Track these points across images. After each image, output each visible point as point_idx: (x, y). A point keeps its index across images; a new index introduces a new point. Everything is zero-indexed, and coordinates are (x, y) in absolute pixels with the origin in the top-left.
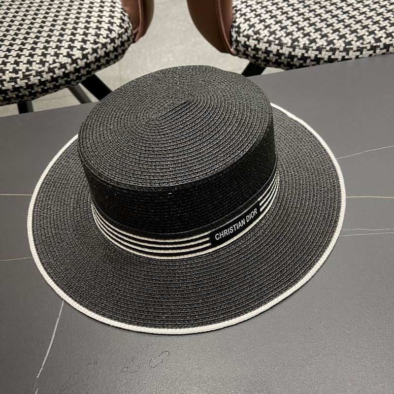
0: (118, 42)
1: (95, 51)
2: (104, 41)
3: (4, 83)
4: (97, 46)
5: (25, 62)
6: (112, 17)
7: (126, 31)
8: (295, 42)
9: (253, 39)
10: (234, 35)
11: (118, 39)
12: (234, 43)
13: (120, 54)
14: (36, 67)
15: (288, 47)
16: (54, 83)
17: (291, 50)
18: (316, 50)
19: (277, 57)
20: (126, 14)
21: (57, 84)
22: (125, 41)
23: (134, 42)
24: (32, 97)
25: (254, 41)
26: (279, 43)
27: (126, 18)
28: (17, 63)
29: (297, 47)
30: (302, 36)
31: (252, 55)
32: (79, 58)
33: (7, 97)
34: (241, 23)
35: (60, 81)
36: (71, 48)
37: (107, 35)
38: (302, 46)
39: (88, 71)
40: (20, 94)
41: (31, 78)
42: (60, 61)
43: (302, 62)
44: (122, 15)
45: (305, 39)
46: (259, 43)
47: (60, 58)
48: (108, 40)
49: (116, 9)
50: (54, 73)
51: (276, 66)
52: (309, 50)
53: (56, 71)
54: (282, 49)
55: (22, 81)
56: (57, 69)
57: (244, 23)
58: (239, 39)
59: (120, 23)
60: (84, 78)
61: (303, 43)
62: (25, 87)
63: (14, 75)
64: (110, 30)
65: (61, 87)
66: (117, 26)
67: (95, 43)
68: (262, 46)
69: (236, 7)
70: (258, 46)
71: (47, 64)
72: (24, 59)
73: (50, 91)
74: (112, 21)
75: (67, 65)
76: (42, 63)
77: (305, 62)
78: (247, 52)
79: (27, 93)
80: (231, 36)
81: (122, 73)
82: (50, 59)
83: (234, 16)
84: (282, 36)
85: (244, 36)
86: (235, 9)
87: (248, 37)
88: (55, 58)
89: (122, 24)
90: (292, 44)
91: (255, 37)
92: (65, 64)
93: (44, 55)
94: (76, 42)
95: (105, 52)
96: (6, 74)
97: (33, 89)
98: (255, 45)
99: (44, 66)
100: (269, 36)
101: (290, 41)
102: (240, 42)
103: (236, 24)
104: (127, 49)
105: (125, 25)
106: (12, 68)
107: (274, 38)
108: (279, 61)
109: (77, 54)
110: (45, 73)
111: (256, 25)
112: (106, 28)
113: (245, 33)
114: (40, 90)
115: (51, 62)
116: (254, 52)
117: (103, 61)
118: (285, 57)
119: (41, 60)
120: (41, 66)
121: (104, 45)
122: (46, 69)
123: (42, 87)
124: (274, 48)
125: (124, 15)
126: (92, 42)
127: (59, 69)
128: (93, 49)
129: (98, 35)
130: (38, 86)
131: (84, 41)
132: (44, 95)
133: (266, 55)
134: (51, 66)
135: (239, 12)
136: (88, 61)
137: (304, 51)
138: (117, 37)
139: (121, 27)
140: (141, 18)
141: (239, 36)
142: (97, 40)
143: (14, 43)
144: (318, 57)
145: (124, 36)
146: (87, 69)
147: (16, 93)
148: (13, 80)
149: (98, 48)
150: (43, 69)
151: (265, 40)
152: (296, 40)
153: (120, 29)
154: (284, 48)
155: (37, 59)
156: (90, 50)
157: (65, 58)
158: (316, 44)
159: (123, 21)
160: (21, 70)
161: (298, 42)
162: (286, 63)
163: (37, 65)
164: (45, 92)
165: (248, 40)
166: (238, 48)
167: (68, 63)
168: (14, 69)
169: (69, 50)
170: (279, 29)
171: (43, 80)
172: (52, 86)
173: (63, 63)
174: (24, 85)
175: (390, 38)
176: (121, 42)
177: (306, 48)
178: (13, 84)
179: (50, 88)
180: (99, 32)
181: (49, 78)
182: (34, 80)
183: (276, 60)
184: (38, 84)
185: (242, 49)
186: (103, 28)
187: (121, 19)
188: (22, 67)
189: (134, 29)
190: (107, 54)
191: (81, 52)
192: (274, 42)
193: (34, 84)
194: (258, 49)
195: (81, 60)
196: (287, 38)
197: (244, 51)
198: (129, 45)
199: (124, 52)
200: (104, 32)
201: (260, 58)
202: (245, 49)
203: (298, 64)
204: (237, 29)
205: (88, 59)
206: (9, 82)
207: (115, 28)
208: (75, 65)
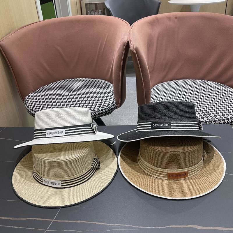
0: (110, 108)
1: (102, 110)
2: (106, 107)
6: (110, 100)
7: (114, 105)
23: (116, 109)
27: (115, 101)
32: (96, 112)
36: (94, 108)
39: (98, 116)
48: (107, 107)
49: (112, 98)
60: (96, 118)
64: (109, 104)
67: (103, 108)
94: (97, 107)
95: (105, 111)
109: (96, 110)
117: (104, 114)
121: (106, 109)
125: (114, 100)
128: (101, 109)
129: (104, 105)
131: (99, 107)
139: (112, 103)
140: (120, 101)
143: (77, 104)
145: (113, 107)
156: (100, 110)
159: (114, 102)
175: (203, 119)
186: (106, 103)
187: (113, 101)
189: (117, 105)
195: (97, 112)
198: (114, 110)
199: (112, 112)
200: (106, 105)
205: (99, 112)
207: (110, 104)
208: (94, 114)
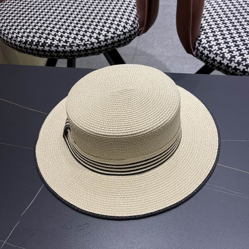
0: (127, 35)
1: (112, 38)
2: (119, 33)
3: (59, 47)
4: (114, 35)
5: (73, 38)
6: (128, 20)
7: (134, 29)
8: (232, 58)
9: (207, 50)
10: (197, 45)
11: (128, 33)
12: (196, 49)
13: (127, 42)
14: (77, 41)
15: (227, 60)
16: (86, 52)
17: (229, 62)
18: (245, 66)
19: (219, 65)
20: (137, 19)
21: (87, 53)
22: (132, 35)
23: (138, 35)
24: (72, 57)
25: (207, 52)
26: (222, 56)
27: (136, 22)
28: (68, 37)
29: (233, 61)
30: (238, 55)
31: (204, 59)
32: (102, 41)
33: (59, 55)
34: (203, 38)
35: (89, 52)
36: (99, 34)
37: (122, 30)
38: (236, 61)
39: (106, 49)
40: (66, 55)
41: (74, 47)
42: (92, 40)
43: (234, 71)
44: (134, 19)
45: (239, 57)
46: (210, 54)
47: (92, 39)
48: (122, 33)
49: (132, 15)
50: (86, 47)
51: (218, 69)
52: (240, 65)
53: (88, 46)
54: (223, 60)
55: (68, 48)
56: (88, 45)
57: (204, 39)
58: (199, 48)
59: (132, 24)
61: (238, 59)
62: (69, 52)
63: (65, 44)
64: (125, 27)
65: (89, 55)
66: (130, 25)
67: (114, 33)
68: (212, 56)
69: (203, 27)
70: (209, 55)
71: (84, 41)
72: (72, 36)
73: (82, 56)
74: (127, 22)
75: (95, 43)
76: (82, 40)
77: (236, 71)
78: (202, 57)
79: (70, 55)
80: (195, 45)
81: (138, 46)
82: (86, 38)
83: (200, 33)
84: (226, 52)
85: (202, 47)
86: (202, 28)
87: (204, 48)
88: (89, 38)
89: (133, 25)
90: (230, 58)
91: (209, 49)
92: (94, 43)
93: (84, 35)
94: (103, 31)
95: (118, 40)
96: (61, 43)
97: (73, 53)
98: (208, 54)
99: (82, 42)
100: (217, 51)
101: (230, 57)
102: (199, 50)
103: (200, 38)
104: (133, 39)
105: (134, 26)
106: (65, 40)
107: (220, 52)
108: (220, 67)
109: (102, 38)
110: (81, 46)
111: (211, 42)
112: (123, 26)
113: (203, 45)
114: (77, 54)
115: (86, 40)
116: (206, 58)
118: (224, 66)
119: (81, 38)
120: (80, 41)
121: (119, 36)
122: (82, 43)
123: (78, 53)
124: (218, 59)
125: (136, 19)
126: (112, 32)
127: (90, 45)
129: (116, 29)
130: (76, 52)
131: (108, 31)
132: (79, 57)
133: (213, 62)
134: (86, 43)
135: (204, 31)
136: (107, 43)
137: (237, 65)
138: (128, 32)
139: (132, 26)
140: (145, 23)
141: (199, 46)
142: (116, 32)
143: (70, 25)
144: (245, 70)
145: (132, 32)
146: (106, 47)
147: (64, 54)
148: (64, 46)
149: (115, 36)
150: (81, 43)
151: (215, 52)
152: (234, 57)
153: (131, 27)
154: (225, 60)
155: (79, 37)
156: (110, 37)
157: (94, 39)
158: (246, 62)
159: (134, 22)
160: (69, 42)
161: (235, 58)
162: (224, 69)
163: (78, 41)
164: (80, 56)
165: (204, 50)
166: (197, 53)
167: (95, 42)
168: (66, 40)
169: (98, 35)
170: (225, 47)
171: (80, 49)
172: (84, 54)
173: (93, 42)
174: (69, 50)
176: (130, 35)
177: (239, 63)
178: (63, 48)
179: (82, 55)
180: (118, 28)
181: (83, 49)
182: (75, 48)
183: (218, 66)
184: (76, 51)
185: (199, 54)
186: (121, 25)
188: (70, 40)
189: (140, 28)
190: (119, 41)
191: (104, 37)
192: (220, 55)
193: (75, 51)
194: (209, 56)
195: (104, 42)
196: (229, 54)
197: (201, 56)
198: (134, 37)
199: (130, 41)
200: (121, 28)
201: (209, 63)
202: (201, 55)
203: (231, 72)
204: (199, 42)
205: (107, 42)
206: (61, 47)
207: (128, 26)
208: (99, 44)
